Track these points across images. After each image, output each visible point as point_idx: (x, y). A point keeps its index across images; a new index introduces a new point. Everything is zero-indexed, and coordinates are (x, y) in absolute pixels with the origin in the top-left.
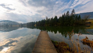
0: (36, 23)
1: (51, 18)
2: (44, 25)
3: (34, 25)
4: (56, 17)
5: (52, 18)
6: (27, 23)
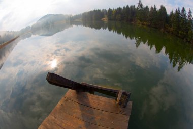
0: (106, 14)
1: (152, 8)
2: (131, 20)
3: (102, 19)
4: (163, 9)
5: (155, 9)
6: (83, 14)
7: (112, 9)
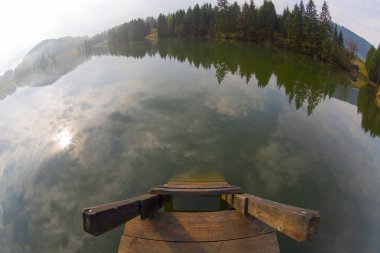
2: (204, 32)
3: (146, 37)
4: (269, 6)
7: (166, 15)
